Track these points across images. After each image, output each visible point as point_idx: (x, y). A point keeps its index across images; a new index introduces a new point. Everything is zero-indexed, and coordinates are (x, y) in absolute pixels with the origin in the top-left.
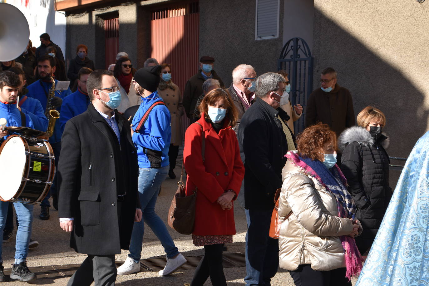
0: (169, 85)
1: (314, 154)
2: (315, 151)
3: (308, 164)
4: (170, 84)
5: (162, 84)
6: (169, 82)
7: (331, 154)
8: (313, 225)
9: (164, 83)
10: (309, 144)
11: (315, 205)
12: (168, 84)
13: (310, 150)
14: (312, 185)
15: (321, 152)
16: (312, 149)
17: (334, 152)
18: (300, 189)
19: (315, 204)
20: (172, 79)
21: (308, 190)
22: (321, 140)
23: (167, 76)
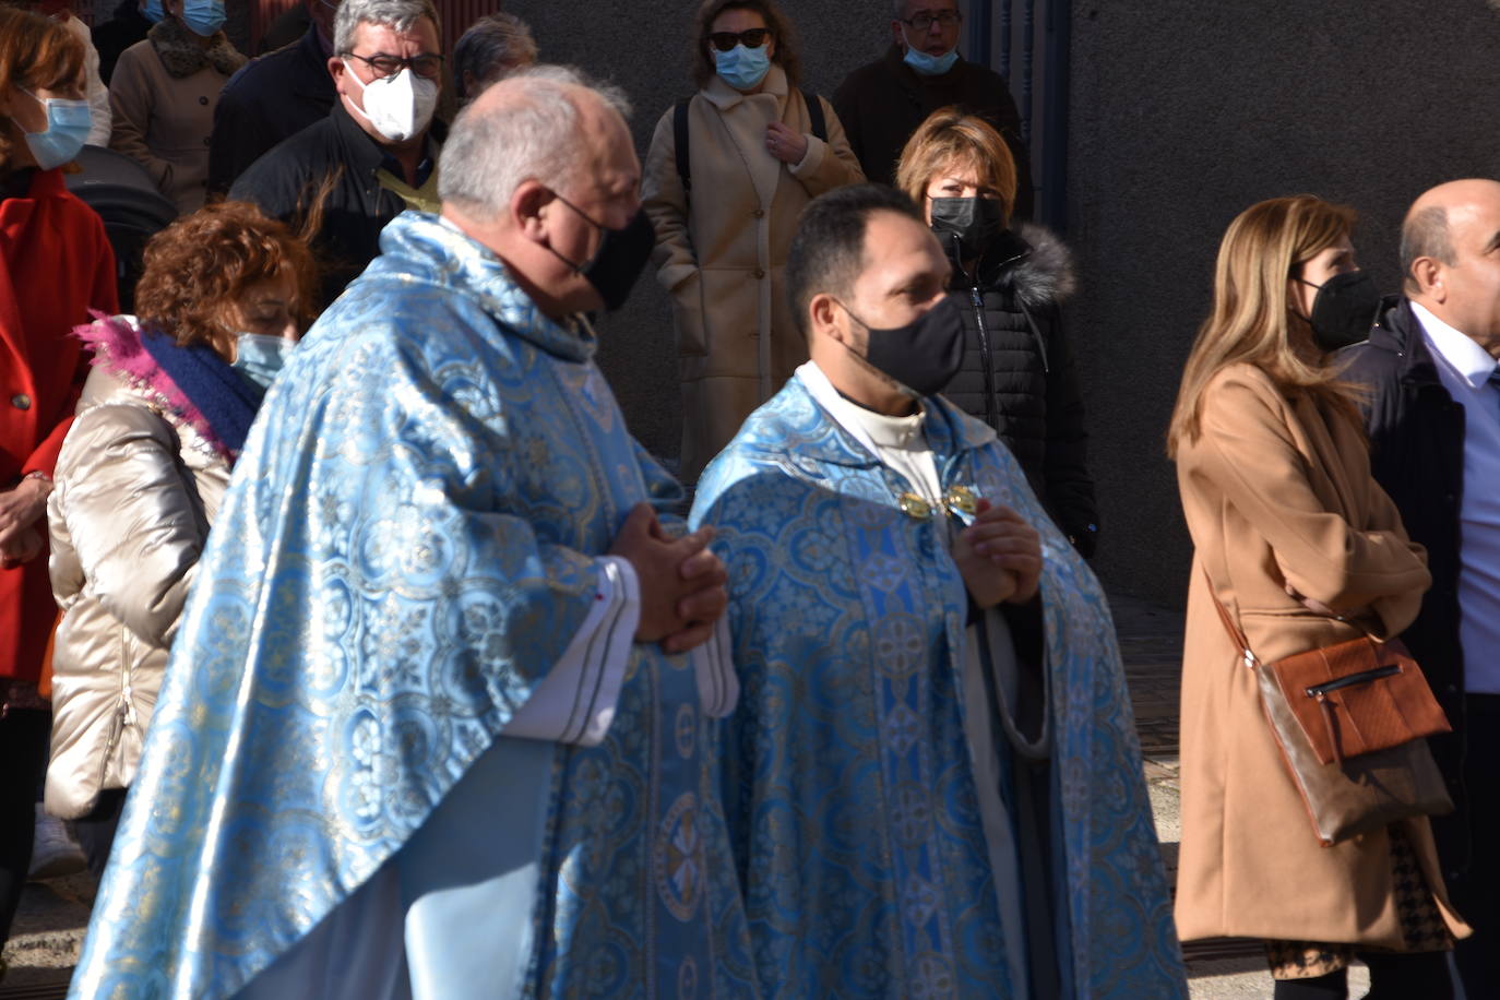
0: (210, 53)
1: (193, 322)
2: (199, 311)
3: (162, 361)
4: (219, 52)
5: (177, 49)
6: (214, 39)
7: (269, 339)
8: (147, 605)
9: (191, 45)
10: (180, 279)
11: (164, 527)
12: (208, 49)
13: (177, 304)
14: (169, 446)
15: (229, 316)
16: (187, 300)
17: (283, 326)
18: (111, 460)
19: (162, 524)
20: (225, 26)
21: (144, 466)
22: (233, 271)
23: (205, 8)
